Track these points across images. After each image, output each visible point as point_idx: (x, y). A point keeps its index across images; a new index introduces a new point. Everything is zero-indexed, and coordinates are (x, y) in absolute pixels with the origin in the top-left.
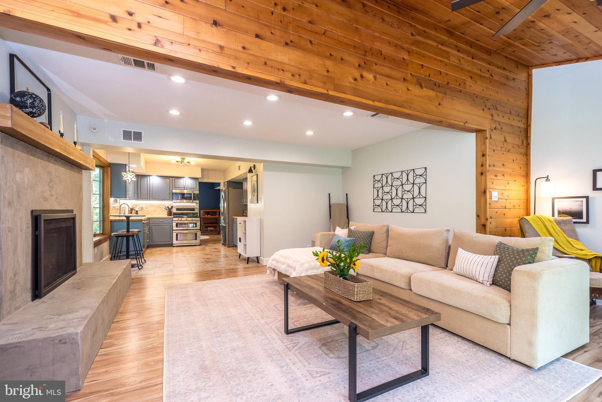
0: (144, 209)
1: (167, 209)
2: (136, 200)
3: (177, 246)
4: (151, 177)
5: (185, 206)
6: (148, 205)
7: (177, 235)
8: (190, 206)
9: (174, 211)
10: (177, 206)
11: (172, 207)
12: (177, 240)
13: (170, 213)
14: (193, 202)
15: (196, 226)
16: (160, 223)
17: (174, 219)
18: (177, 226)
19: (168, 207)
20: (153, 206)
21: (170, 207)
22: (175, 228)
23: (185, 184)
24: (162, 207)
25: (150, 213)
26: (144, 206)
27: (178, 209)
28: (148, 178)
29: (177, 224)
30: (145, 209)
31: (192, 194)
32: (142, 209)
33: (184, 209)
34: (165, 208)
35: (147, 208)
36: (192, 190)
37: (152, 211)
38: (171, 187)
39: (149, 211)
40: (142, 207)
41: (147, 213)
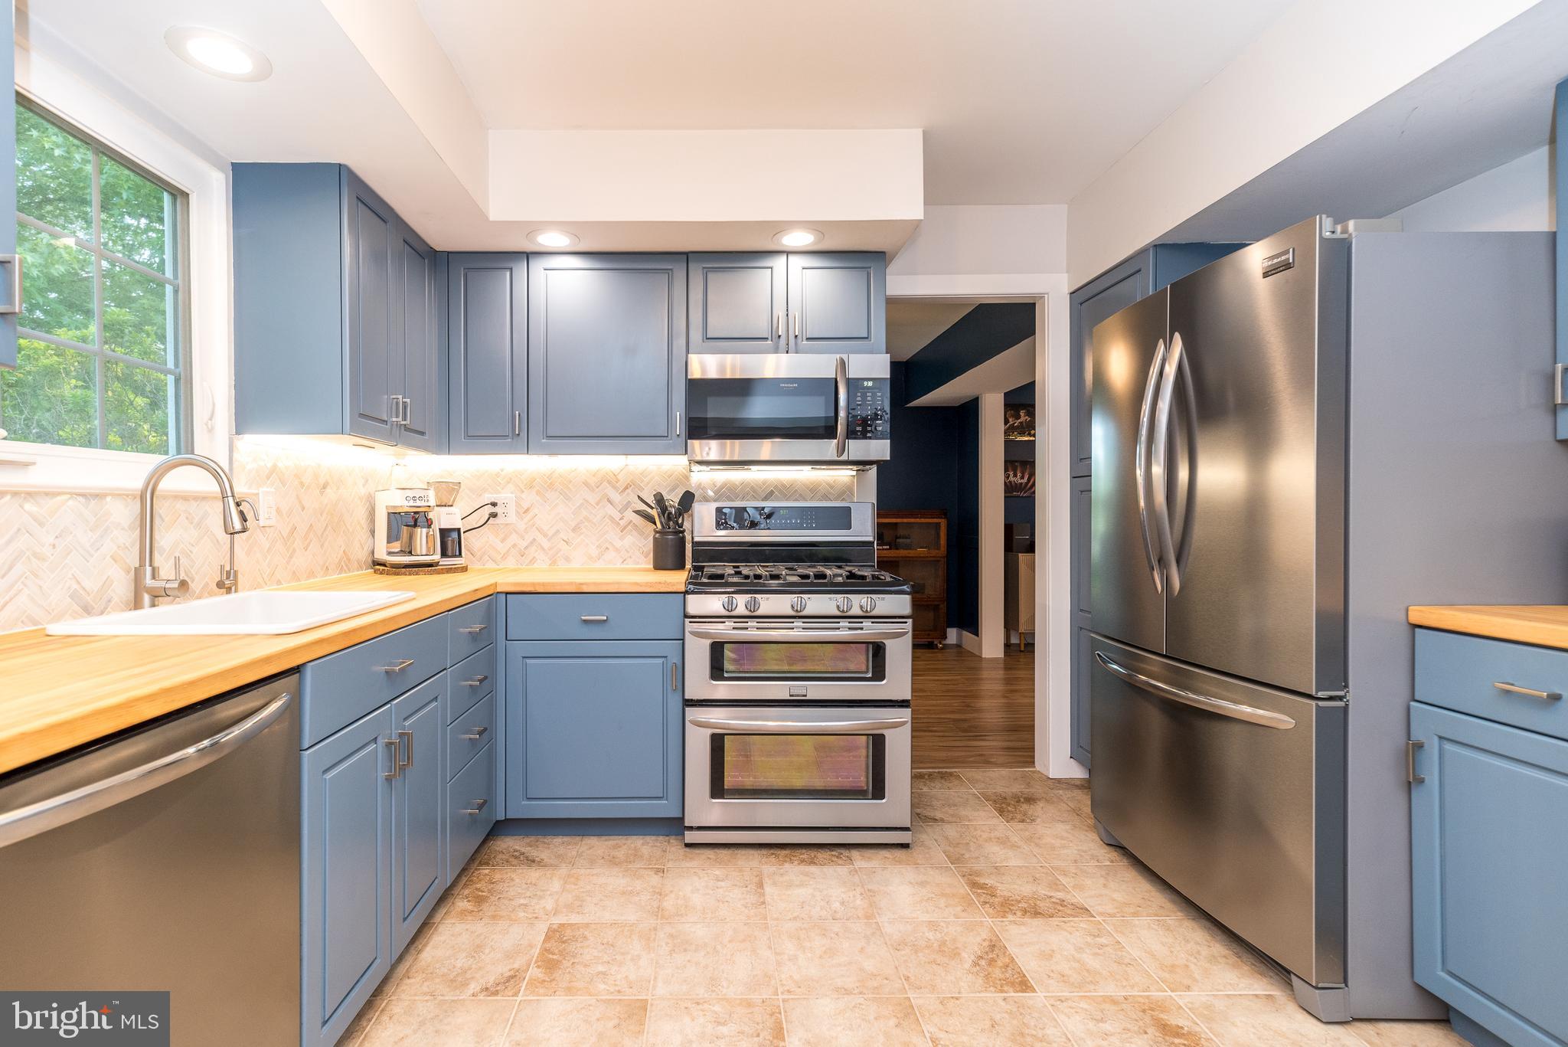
0: (509, 515)
1: (654, 513)
2: (438, 450)
3: (715, 845)
4: (535, 266)
6: (530, 485)
7: (717, 743)
8: (813, 490)
9: (703, 526)
10: (726, 491)
11: (689, 498)
12: (718, 789)
13: (671, 548)
14: (841, 450)
15: (879, 674)
16: (588, 632)
17: (697, 604)
18: (717, 671)
19: (660, 500)
21: (673, 501)
22: (699, 683)
23: (780, 312)
24: (621, 498)
25: (546, 544)
26: (504, 496)
28: (521, 271)
29: (717, 649)
30: (512, 518)
31: (841, 388)
32: (494, 515)
34: (644, 507)
35: (527, 511)
36: (838, 356)
37: (558, 531)
38: (680, 343)
39: (539, 530)
40: (494, 504)
41: (525, 544)
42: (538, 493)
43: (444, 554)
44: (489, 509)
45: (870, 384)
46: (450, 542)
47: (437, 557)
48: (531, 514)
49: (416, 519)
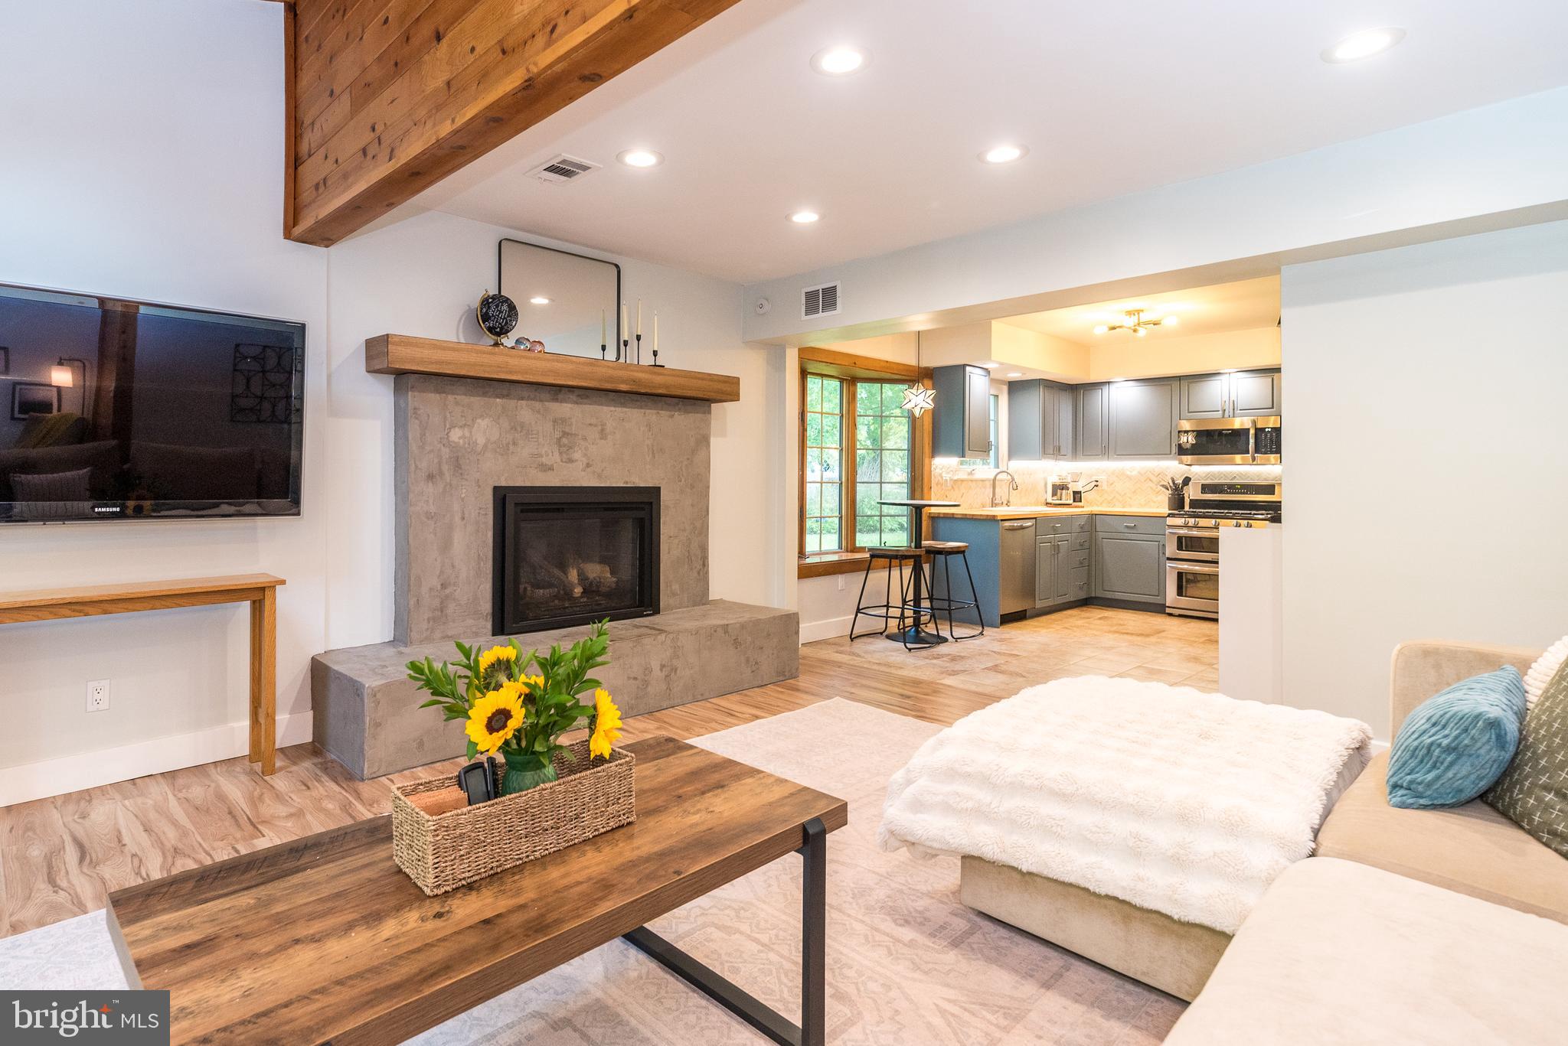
0: (1104, 486)
1: (1170, 486)
3: (1180, 616)
4: (1113, 387)
5: (1241, 475)
6: (1114, 472)
7: (1180, 575)
10: (1207, 476)
11: (1187, 481)
12: (1180, 593)
13: (1177, 502)
14: (1254, 459)
16: (1126, 530)
18: (1179, 547)
19: (1173, 480)
20: (1129, 478)
21: (1180, 481)
22: (1172, 552)
23: (1226, 398)
24: (1154, 479)
25: (1120, 498)
26: (1101, 478)
27: (1206, 488)
28: (1105, 389)
29: (1179, 539)
31: (1252, 432)
32: (1097, 486)
33: (1232, 488)
34: (1165, 484)
35: (1112, 484)
36: (1252, 418)
37: (1125, 494)
38: (1176, 412)
39: (1117, 492)
40: (1097, 481)
41: (1111, 498)
42: (1117, 476)
43: (1074, 501)
44: (1096, 483)
45: (1270, 430)
46: (1077, 496)
47: (1071, 502)
48: (1113, 486)
49: (1064, 487)
